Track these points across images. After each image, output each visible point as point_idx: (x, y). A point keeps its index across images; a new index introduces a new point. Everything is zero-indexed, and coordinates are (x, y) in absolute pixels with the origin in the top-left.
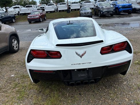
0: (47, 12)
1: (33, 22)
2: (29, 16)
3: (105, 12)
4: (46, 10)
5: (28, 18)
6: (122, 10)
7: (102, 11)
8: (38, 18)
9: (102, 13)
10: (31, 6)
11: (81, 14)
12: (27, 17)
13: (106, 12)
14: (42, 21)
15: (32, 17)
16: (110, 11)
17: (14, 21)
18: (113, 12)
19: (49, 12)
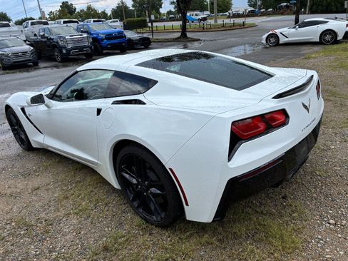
3: (73, 49)
6: (109, 44)
7: (65, 47)
9: (64, 51)
11: (3, 57)
13: (75, 48)
16: (85, 47)
18: (90, 48)
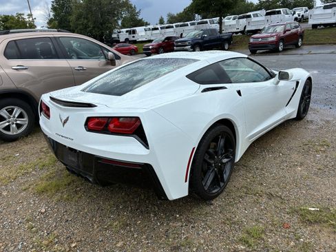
0: (315, 26)
1: (261, 51)
2: (254, 38)
4: (311, 22)
5: (251, 40)
8: (273, 42)
10: (279, 12)
12: (249, 40)
14: (284, 50)
15: (260, 40)
17: (226, 48)
19: (320, 25)
